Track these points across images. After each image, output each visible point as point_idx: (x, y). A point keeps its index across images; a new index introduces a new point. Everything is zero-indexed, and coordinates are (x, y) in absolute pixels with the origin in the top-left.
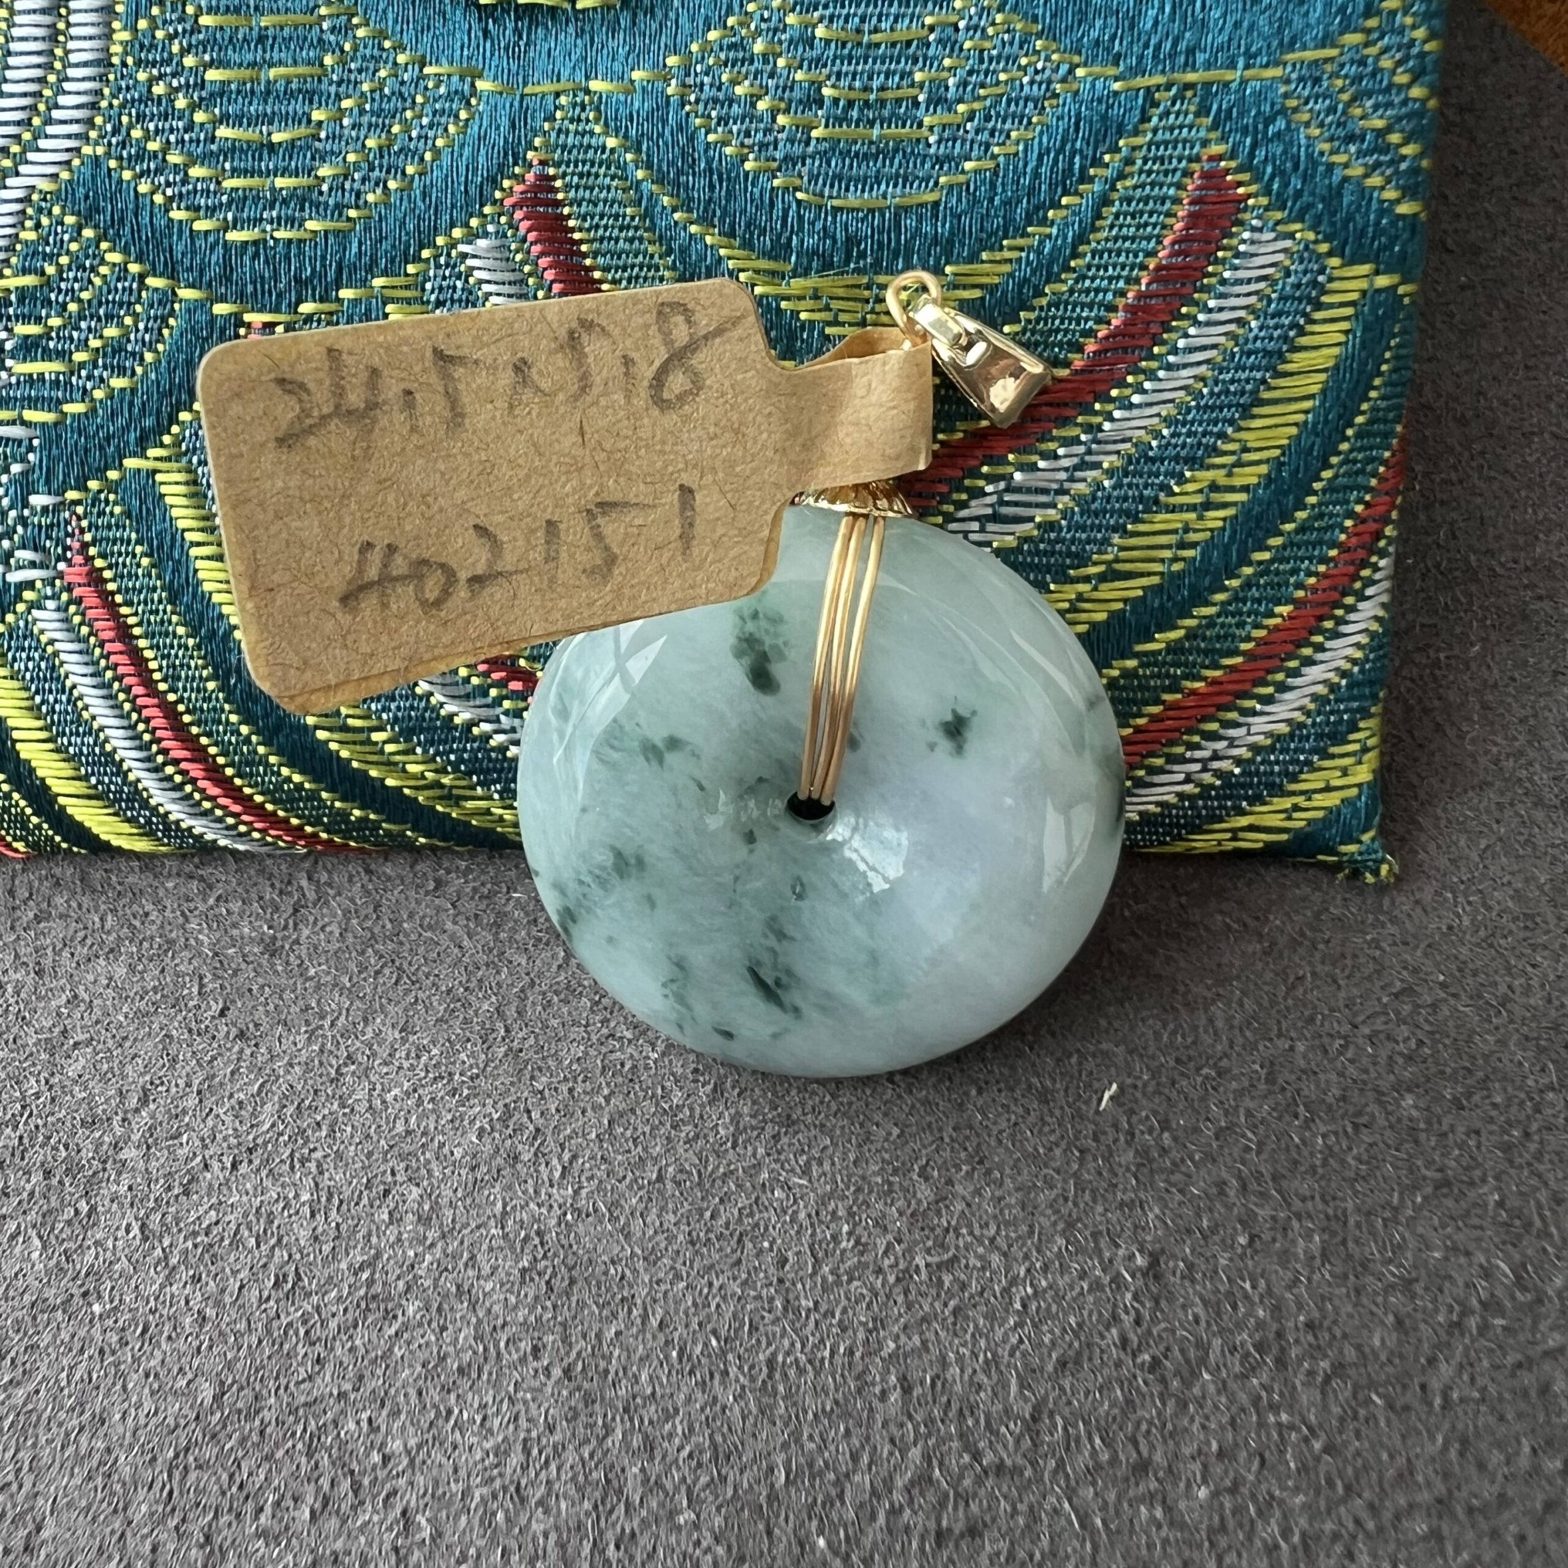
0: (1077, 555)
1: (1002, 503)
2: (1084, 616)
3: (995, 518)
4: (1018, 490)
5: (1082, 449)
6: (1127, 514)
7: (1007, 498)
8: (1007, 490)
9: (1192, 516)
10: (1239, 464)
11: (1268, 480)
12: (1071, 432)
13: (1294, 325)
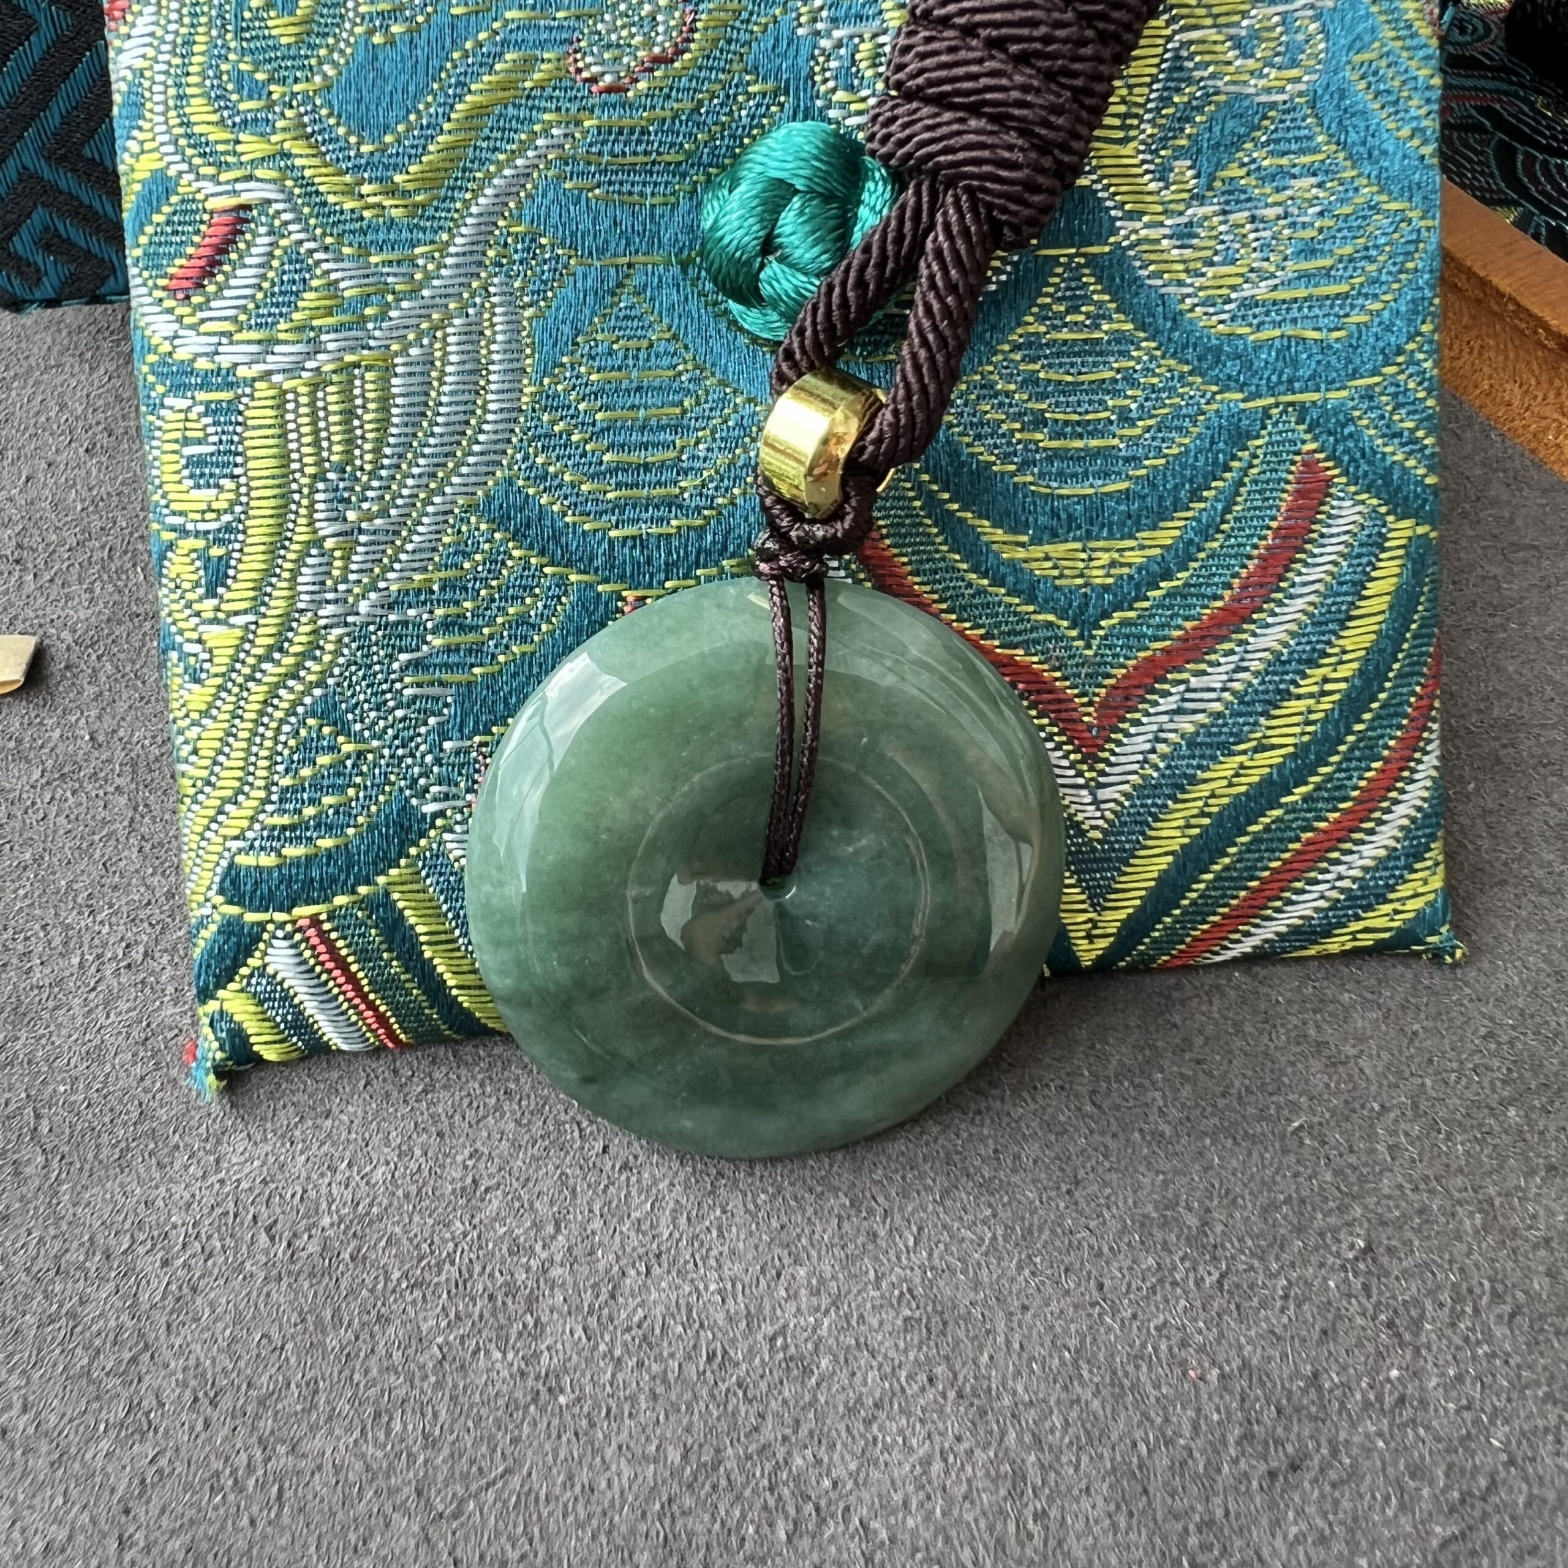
0: (1237, 735)
1: (1184, 700)
2: (1243, 780)
3: (1179, 711)
4: (1195, 690)
5: (1235, 658)
6: (1269, 702)
7: (1188, 695)
8: (1188, 690)
9: (1312, 701)
10: (1341, 662)
11: (1361, 672)
12: (1227, 646)
13: (1370, 563)
